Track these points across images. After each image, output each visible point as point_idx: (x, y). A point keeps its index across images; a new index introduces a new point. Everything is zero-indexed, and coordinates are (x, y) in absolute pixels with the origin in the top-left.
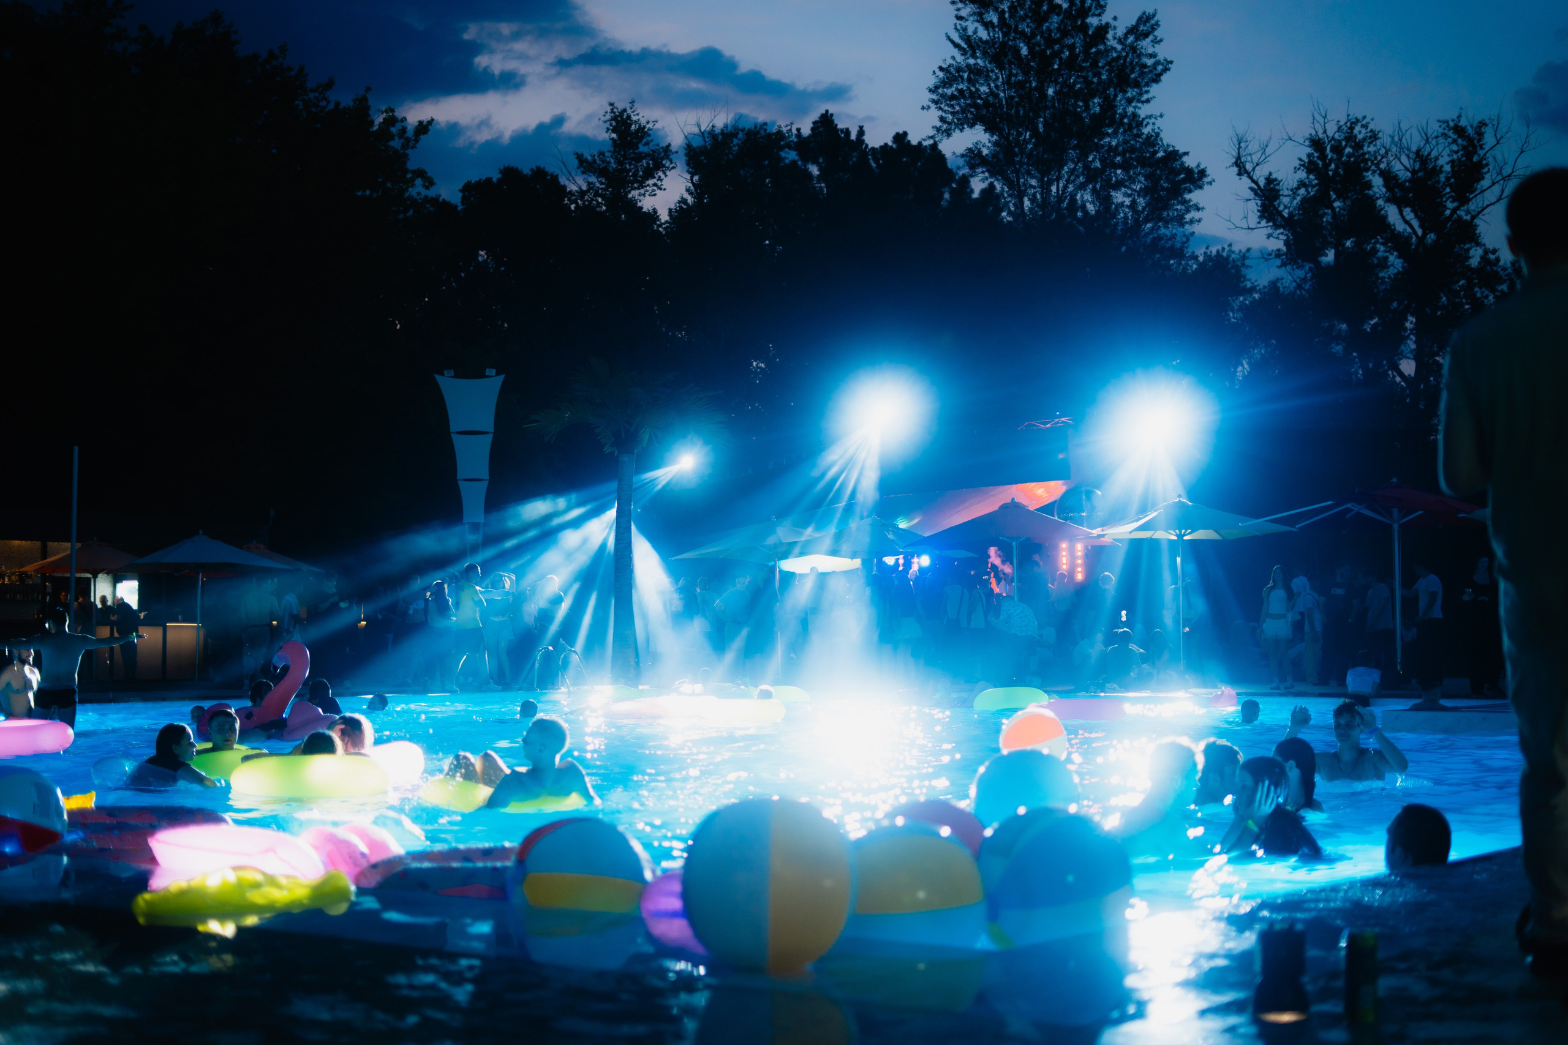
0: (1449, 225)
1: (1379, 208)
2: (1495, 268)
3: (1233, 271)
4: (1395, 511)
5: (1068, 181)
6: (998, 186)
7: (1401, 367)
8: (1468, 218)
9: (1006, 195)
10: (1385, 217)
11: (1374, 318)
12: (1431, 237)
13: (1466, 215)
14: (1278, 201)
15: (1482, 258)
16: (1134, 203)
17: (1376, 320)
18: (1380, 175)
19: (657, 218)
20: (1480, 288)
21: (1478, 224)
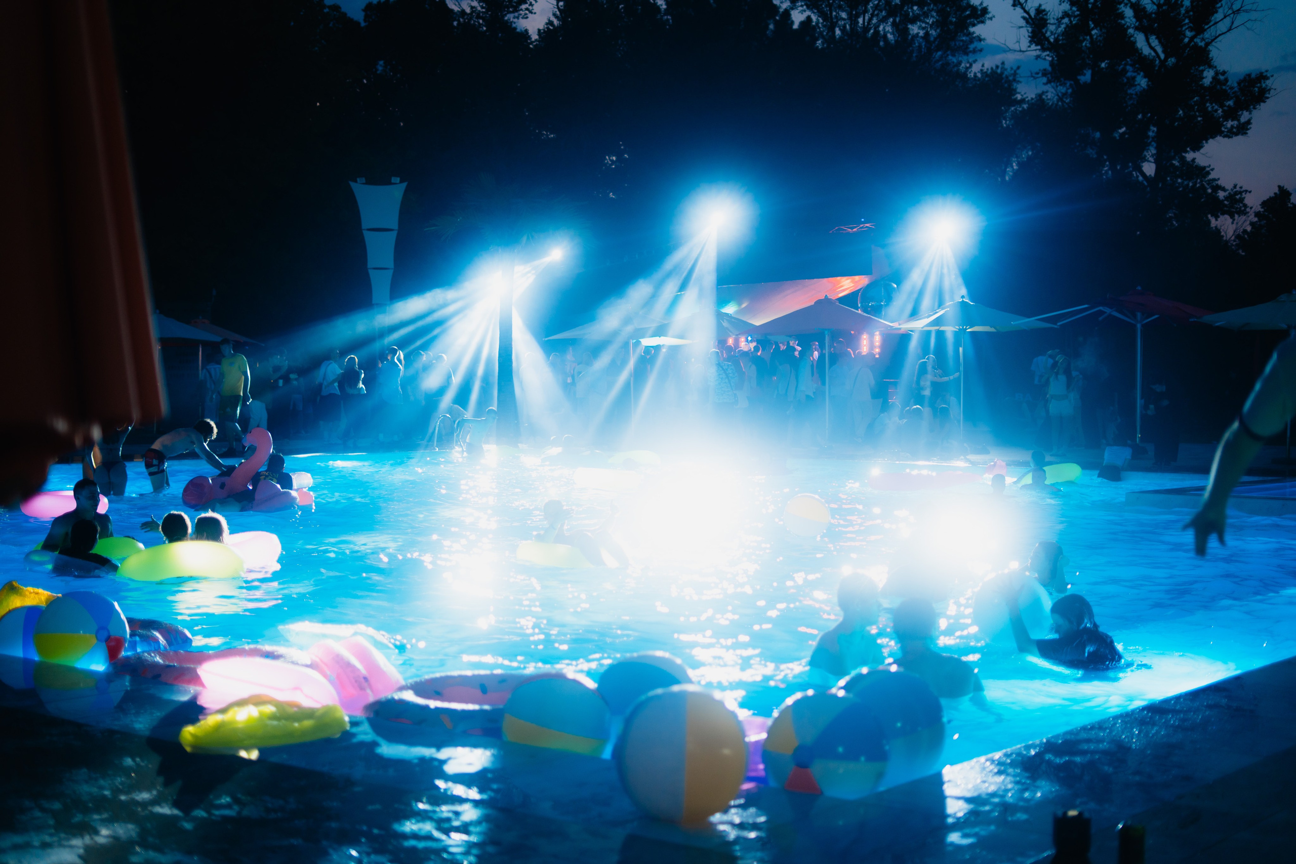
0: (1187, 51)
1: (1130, 35)
2: (1224, 87)
3: (1006, 85)
4: (1139, 315)
5: (873, 15)
6: (814, 18)
7: (1143, 169)
8: (1202, 44)
9: (820, 25)
10: (1134, 43)
11: (1122, 128)
12: (1172, 61)
13: (1201, 42)
14: (1046, 28)
15: (1213, 78)
16: (927, 34)
17: (1123, 129)
18: (1131, 7)
19: (529, 37)
20: (1211, 104)
21: (1211, 49)
